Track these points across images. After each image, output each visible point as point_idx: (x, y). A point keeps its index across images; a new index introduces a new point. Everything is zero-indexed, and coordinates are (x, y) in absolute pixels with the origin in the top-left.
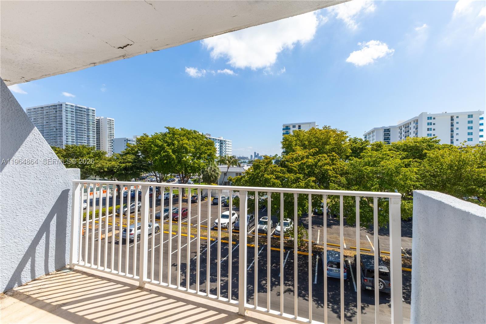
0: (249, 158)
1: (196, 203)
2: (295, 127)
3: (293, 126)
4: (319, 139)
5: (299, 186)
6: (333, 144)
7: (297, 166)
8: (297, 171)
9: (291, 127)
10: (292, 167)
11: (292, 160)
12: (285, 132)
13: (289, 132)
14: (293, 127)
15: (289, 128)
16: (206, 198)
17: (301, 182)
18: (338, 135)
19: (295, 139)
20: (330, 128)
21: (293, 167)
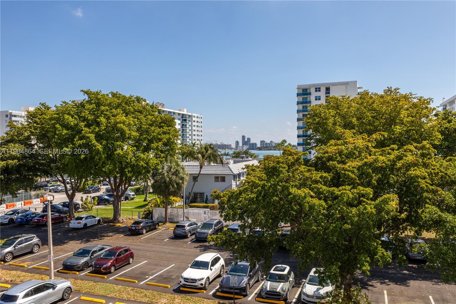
0: (234, 146)
1: (141, 236)
2: (320, 91)
3: (316, 89)
4: (378, 112)
5: (364, 211)
6: (407, 122)
7: (356, 171)
8: (356, 179)
9: (313, 90)
10: (347, 172)
11: (340, 155)
12: (301, 99)
13: (308, 100)
14: (316, 91)
15: (308, 92)
16: (160, 224)
17: (367, 204)
18: (415, 105)
19: (333, 112)
20: (398, 92)
21: (349, 171)
